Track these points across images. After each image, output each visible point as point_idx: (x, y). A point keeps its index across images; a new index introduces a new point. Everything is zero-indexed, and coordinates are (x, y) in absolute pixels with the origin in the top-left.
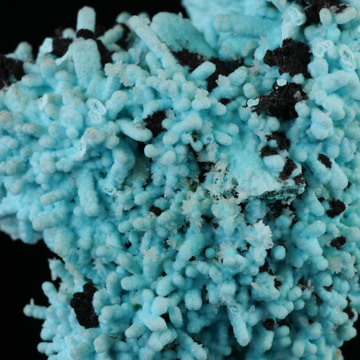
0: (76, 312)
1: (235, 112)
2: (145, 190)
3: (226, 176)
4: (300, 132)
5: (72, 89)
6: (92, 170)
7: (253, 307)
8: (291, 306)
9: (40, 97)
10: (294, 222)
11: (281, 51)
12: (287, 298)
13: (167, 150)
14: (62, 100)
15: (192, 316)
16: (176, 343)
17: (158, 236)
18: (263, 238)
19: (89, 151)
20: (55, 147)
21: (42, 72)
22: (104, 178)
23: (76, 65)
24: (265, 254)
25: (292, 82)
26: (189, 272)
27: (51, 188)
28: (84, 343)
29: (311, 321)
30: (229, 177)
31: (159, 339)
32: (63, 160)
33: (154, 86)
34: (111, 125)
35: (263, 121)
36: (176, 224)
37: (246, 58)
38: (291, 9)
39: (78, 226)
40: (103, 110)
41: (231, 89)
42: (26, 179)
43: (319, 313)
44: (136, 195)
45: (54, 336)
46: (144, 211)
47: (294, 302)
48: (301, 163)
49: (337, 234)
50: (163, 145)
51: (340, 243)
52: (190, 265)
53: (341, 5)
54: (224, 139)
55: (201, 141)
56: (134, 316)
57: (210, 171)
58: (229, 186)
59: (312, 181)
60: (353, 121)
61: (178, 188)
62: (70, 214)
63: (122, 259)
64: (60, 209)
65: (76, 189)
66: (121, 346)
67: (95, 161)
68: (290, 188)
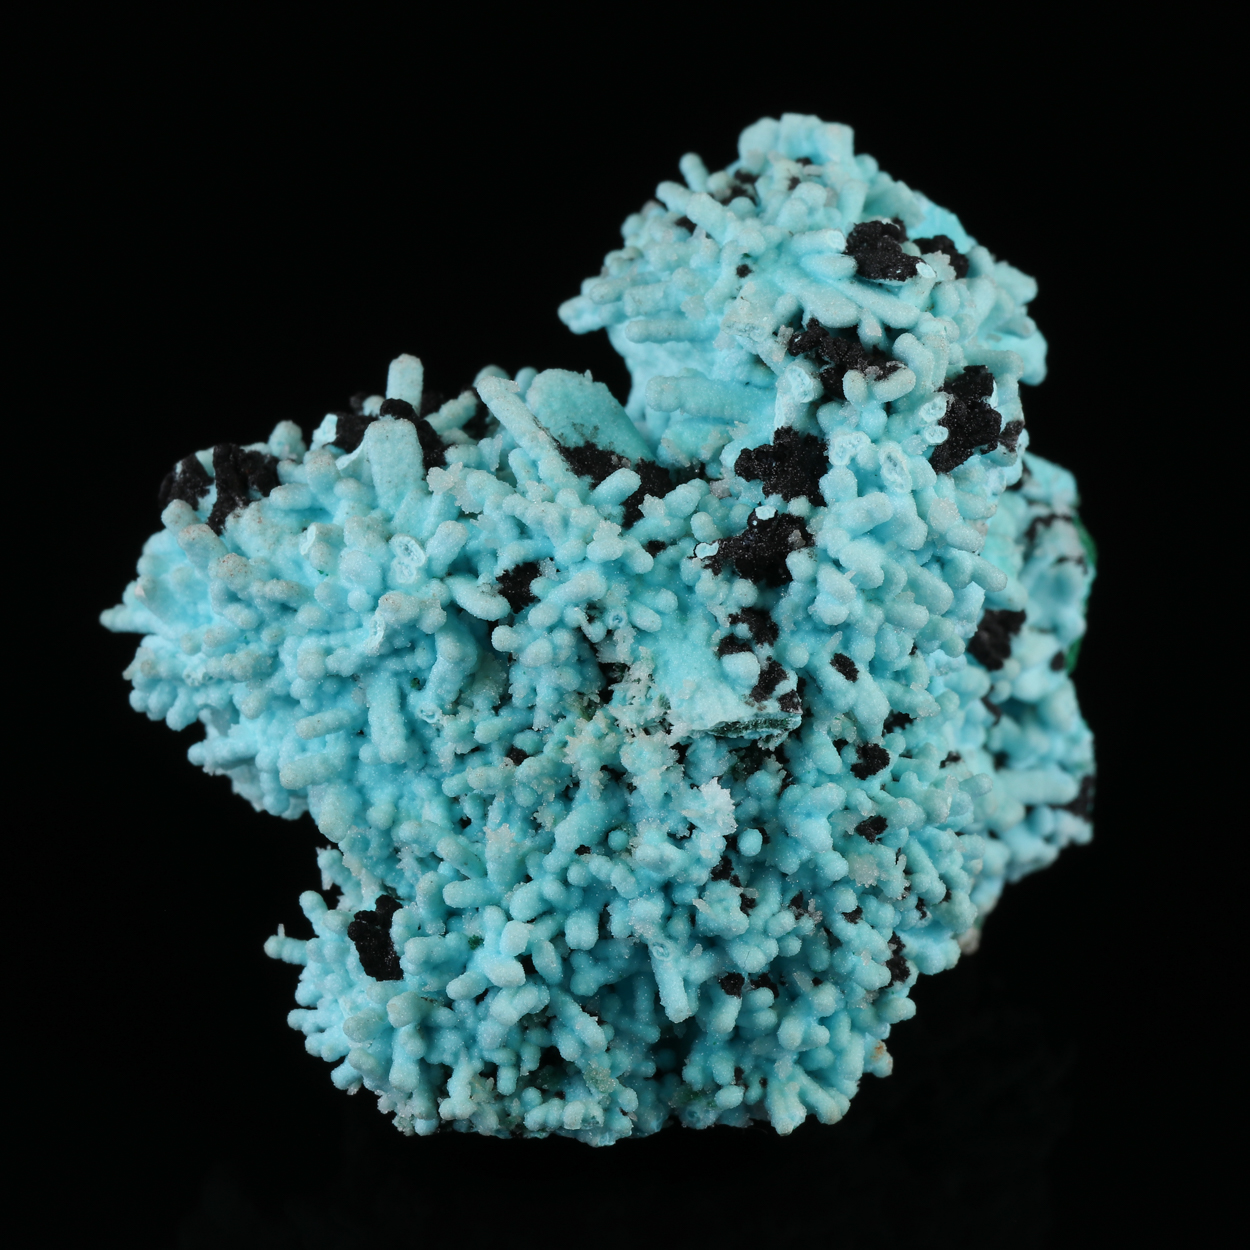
0: (359, 948)
1: (675, 567)
2: (497, 714)
3: (650, 691)
4: (795, 609)
5: (365, 515)
6: (397, 674)
7: (699, 948)
8: (772, 949)
9: (305, 529)
10: (785, 785)
11: (768, 451)
12: (765, 932)
13: (535, 639)
14: (343, 537)
15: (581, 962)
16: (549, 1014)
17: (519, 806)
18: (716, 813)
19: (390, 636)
20: (328, 628)
21: (309, 482)
22: (420, 689)
23: (375, 469)
24: (721, 845)
25: (787, 512)
26: (575, 875)
27: (319, 708)
28: (373, 1010)
29: (817, 981)
30: (655, 694)
31: (511, 1002)
32: (340, 652)
33: (517, 514)
34: (435, 585)
35: (724, 587)
36: (553, 782)
37: (709, 462)
38: (793, 371)
39: (369, 783)
40: (420, 557)
41: (667, 523)
42: (272, 689)
43: (831, 966)
44: (478, 723)
45: (321, 997)
46: (497, 756)
47: (779, 940)
48: (798, 671)
49: (867, 810)
50: (529, 628)
51: (875, 829)
52: (577, 861)
53: (888, 364)
54: (646, 618)
55: (603, 622)
56: (469, 959)
57: (621, 681)
58: (654, 712)
59: (818, 707)
60: (903, 591)
61: (560, 712)
62: (354, 759)
63: (447, 846)
64: (335, 749)
65: (365, 711)
66: (443, 1015)
67: (402, 657)
68: (772, 717)
